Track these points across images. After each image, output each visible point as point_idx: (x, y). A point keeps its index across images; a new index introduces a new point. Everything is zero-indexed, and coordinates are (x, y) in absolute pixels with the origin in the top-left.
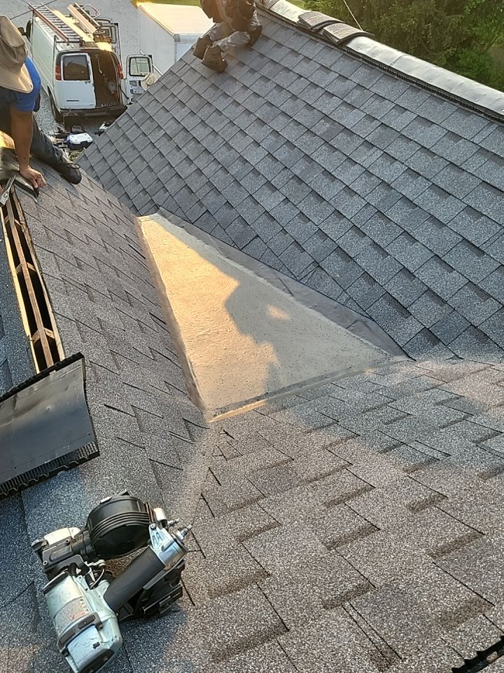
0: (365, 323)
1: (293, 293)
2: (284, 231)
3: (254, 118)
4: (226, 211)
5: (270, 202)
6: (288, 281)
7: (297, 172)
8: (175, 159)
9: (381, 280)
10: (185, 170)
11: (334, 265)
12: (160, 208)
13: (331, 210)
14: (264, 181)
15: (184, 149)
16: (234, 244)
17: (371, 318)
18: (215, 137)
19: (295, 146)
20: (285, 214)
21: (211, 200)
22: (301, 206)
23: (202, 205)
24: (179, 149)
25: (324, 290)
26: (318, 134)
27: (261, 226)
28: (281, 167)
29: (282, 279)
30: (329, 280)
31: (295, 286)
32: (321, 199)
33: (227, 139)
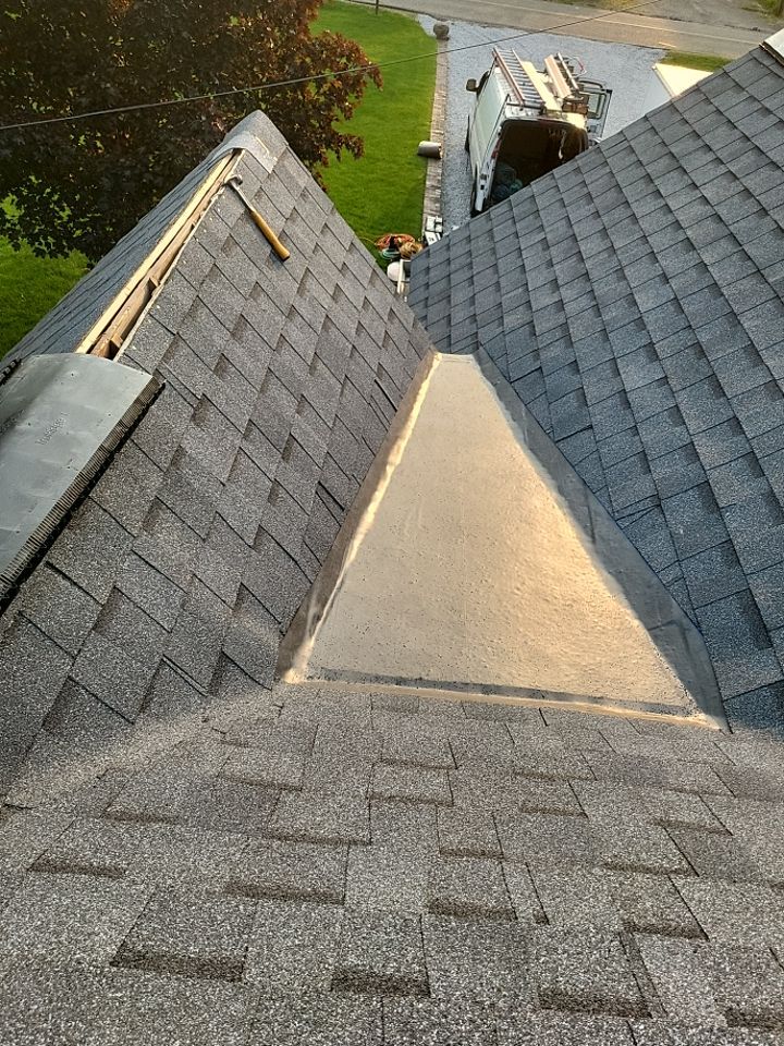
0: (683, 632)
1: (597, 536)
2: (635, 430)
3: (682, 237)
4: (566, 375)
5: (636, 376)
6: (600, 515)
7: (704, 337)
8: (536, 279)
9: (749, 563)
10: (544, 299)
11: (685, 514)
12: (481, 348)
13: (727, 414)
14: (645, 341)
15: (556, 267)
16: (550, 432)
17: (698, 625)
18: (609, 256)
19: (722, 295)
20: (649, 401)
21: (555, 352)
22: (682, 398)
23: (537, 357)
24: (550, 264)
25: (647, 550)
26: (770, 280)
27: (602, 415)
28: (683, 324)
29: (593, 507)
30: (663, 534)
31: (604, 526)
32: (719, 390)
33: (624, 263)
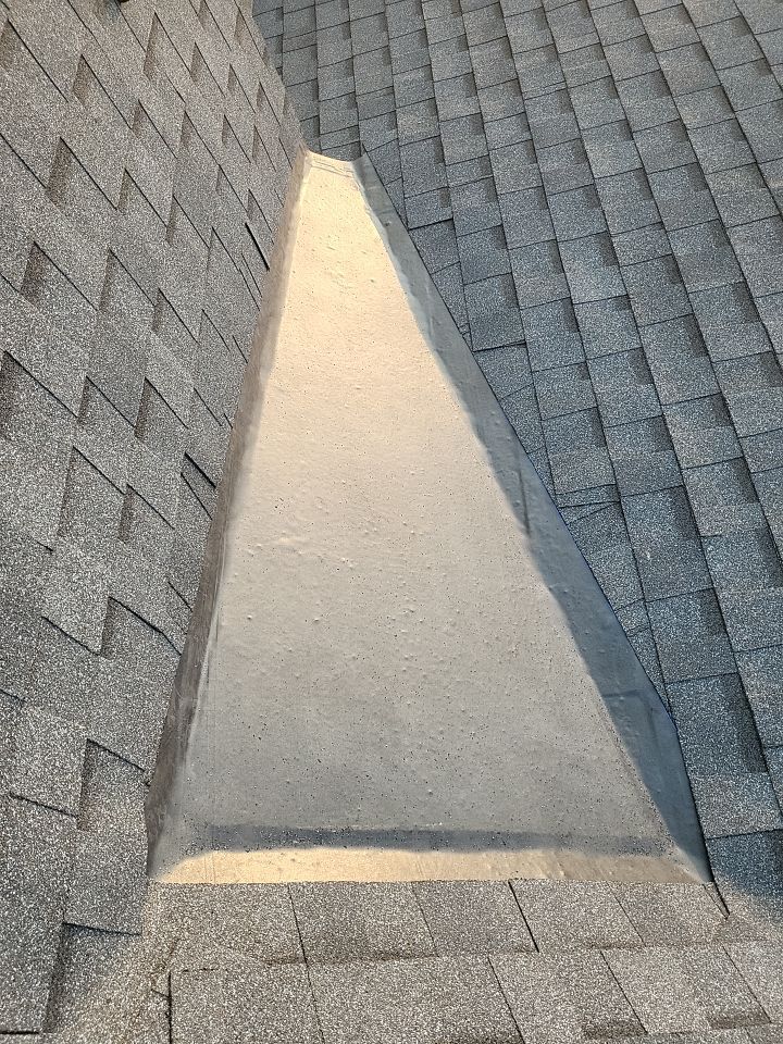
0: (650, 712)
1: (532, 528)
2: (584, 370)
3: (651, 66)
4: (487, 244)
5: (589, 284)
6: (535, 491)
7: (681, 251)
8: (445, 64)
9: (741, 635)
10: (455, 105)
11: (653, 526)
12: (365, 155)
13: (707, 386)
14: (598, 227)
15: (474, 53)
16: (467, 331)
17: (670, 710)
18: (550, 61)
19: (707, 186)
20: (606, 331)
21: (470, 200)
22: (649, 336)
23: (446, 200)
24: (464, 44)
25: (601, 570)
26: (772, 185)
27: (539, 327)
28: (652, 217)
29: (525, 476)
30: (621, 551)
31: (542, 512)
32: (700, 346)
33: (571, 82)
